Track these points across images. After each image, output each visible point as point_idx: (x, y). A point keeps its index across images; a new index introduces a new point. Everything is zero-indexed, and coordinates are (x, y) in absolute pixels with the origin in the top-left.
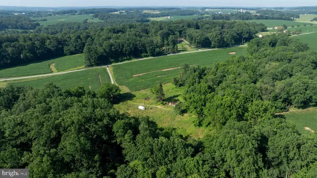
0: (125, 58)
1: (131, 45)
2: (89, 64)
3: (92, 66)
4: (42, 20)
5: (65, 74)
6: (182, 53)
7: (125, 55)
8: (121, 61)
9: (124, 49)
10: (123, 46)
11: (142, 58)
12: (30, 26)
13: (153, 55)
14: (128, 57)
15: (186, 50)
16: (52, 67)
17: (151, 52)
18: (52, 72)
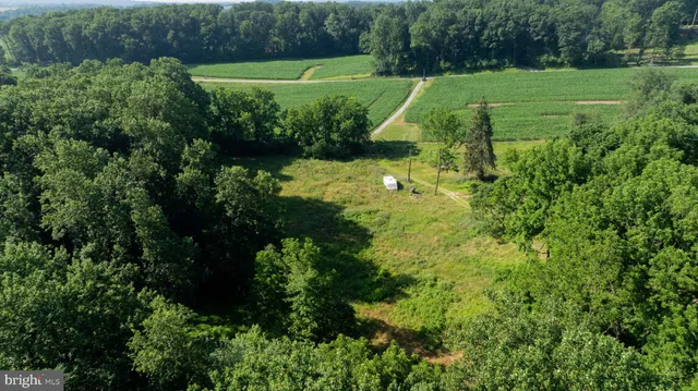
0: (484, 63)
1: (511, 24)
2: (382, 69)
3: (389, 74)
6: (695, 65)
7: (486, 54)
9: (486, 33)
10: (484, 25)
13: (579, 63)
14: (494, 61)
16: (311, 71)
17: (572, 53)
18: (299, 78)
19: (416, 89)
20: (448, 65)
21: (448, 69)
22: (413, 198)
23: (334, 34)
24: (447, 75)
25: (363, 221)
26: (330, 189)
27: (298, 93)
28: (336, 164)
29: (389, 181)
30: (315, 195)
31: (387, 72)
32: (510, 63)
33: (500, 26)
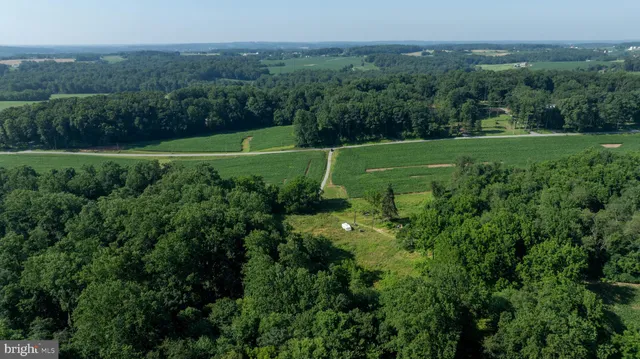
0: (368, 138)
1: (382, 114)
2: (302, 143)
3: (307, 146)
4: (277, 65)
5: (256, 156)
6: (488, 136)
7: (368, 132)
8: (359, 143)
9: (368, 120)
10: (366, 114)
11: (403, 140)
12: (253, 74)
13: (424, 136)
14: (374, 136)
15: (499, 132)
16: (246, 143)
17: (420, 130)
18: (242, 150)
19: (329, 158)
20: (345, 139)
21: (345, 142)
22: (361, 234)
23: (256, 113)
24: (345, 146)
25: (345, 248)
28: (309, 217)
29: (346, 226)
31: (305, 145)
33: (376, 115)
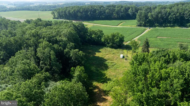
0: (169, 25)
7: (170, 22)
10: (169, 14)
16: (122, 24)
18: (118, 25)
19: (146, 31)
20: (158, 25)
21: (158, 26)
22: (125, 61)
23: (131, 14)
24: (157, 28)
25: (109, 64)
26: (107, 56)
27: (115, 30)
29: (122, 56)
30: (103, 57)
31: (140, 26)
32: (177, 25)
33: (175, 14)
